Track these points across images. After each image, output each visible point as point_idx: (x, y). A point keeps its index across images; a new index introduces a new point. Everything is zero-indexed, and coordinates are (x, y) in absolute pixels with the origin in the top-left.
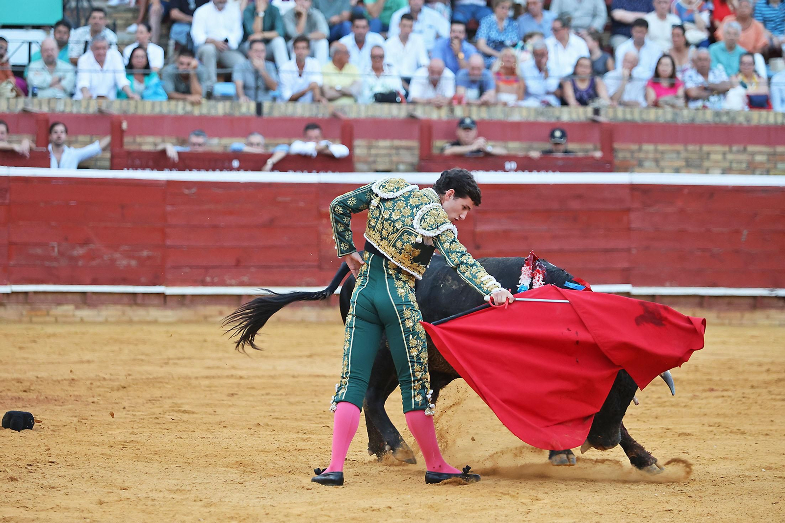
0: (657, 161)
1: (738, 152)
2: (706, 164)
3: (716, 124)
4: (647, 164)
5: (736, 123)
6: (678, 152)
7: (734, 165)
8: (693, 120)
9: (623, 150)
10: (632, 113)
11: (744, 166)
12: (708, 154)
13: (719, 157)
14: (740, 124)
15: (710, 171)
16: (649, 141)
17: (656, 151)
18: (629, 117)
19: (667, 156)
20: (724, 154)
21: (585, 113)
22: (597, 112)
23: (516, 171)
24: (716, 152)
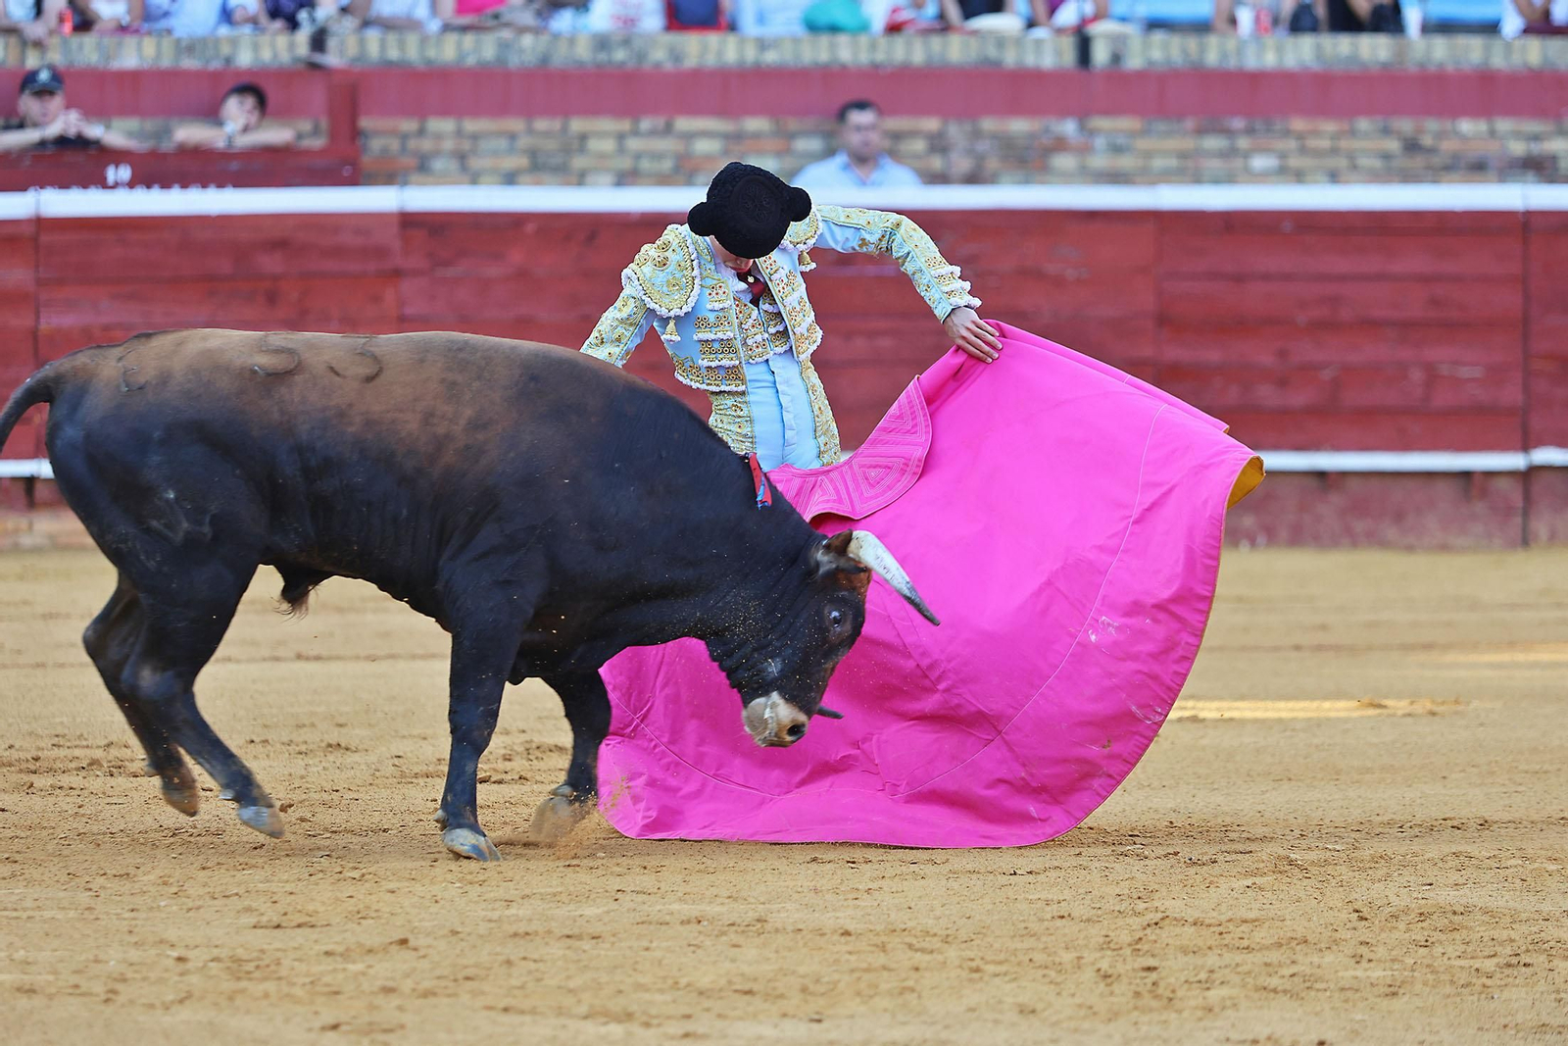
0: (461, 157)
1: (653, 133)
2: (578, 162)
3: (599, 66)
4: (438, 165)
5: (647, 66)
6: (512, 137)
7: (645, 165)
8: (545, 60)
9: (378, 133)
10: (402, 45)
11: (667, 165)
12: (583, 138)
13: (608, 145)
14: (658, 65)
15: (589, 179)
16: (444, 112)
17: (459, 133)
18: (393, 54)
19: (485, 145)
20: (621, 137)
21: (292, 46)
22: (319, 41)
23: (131, 185)
24: (602, 132)
